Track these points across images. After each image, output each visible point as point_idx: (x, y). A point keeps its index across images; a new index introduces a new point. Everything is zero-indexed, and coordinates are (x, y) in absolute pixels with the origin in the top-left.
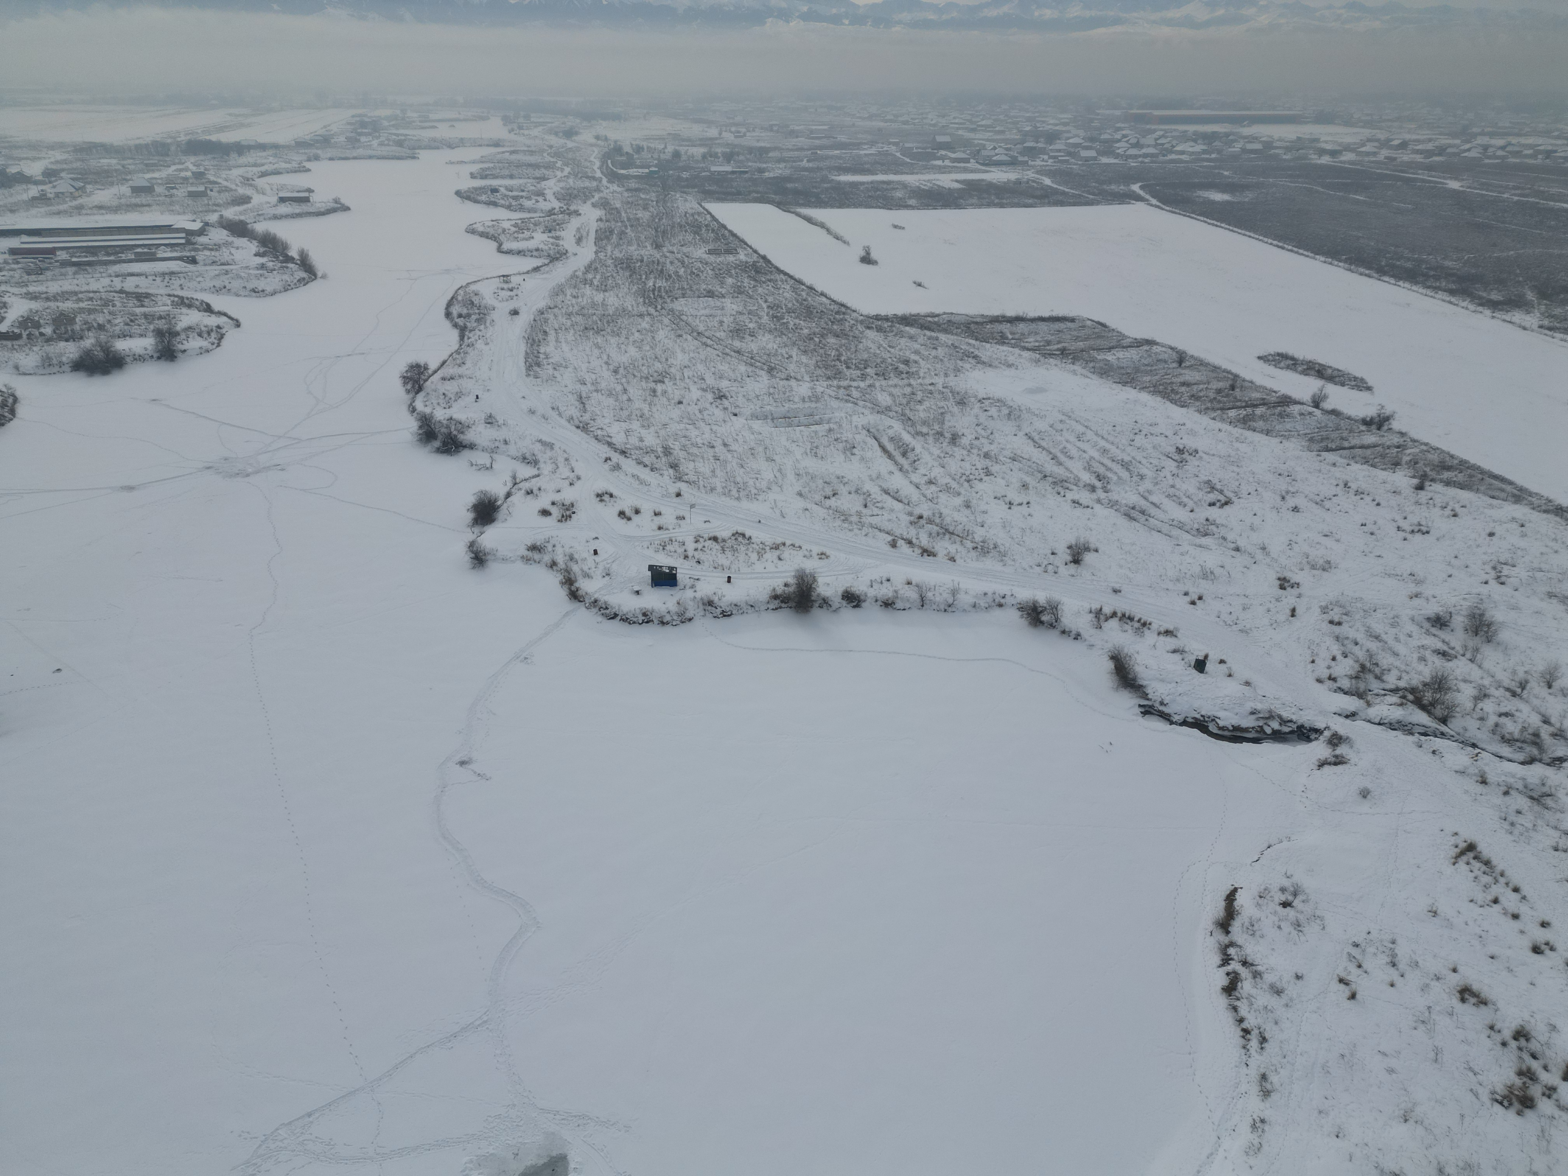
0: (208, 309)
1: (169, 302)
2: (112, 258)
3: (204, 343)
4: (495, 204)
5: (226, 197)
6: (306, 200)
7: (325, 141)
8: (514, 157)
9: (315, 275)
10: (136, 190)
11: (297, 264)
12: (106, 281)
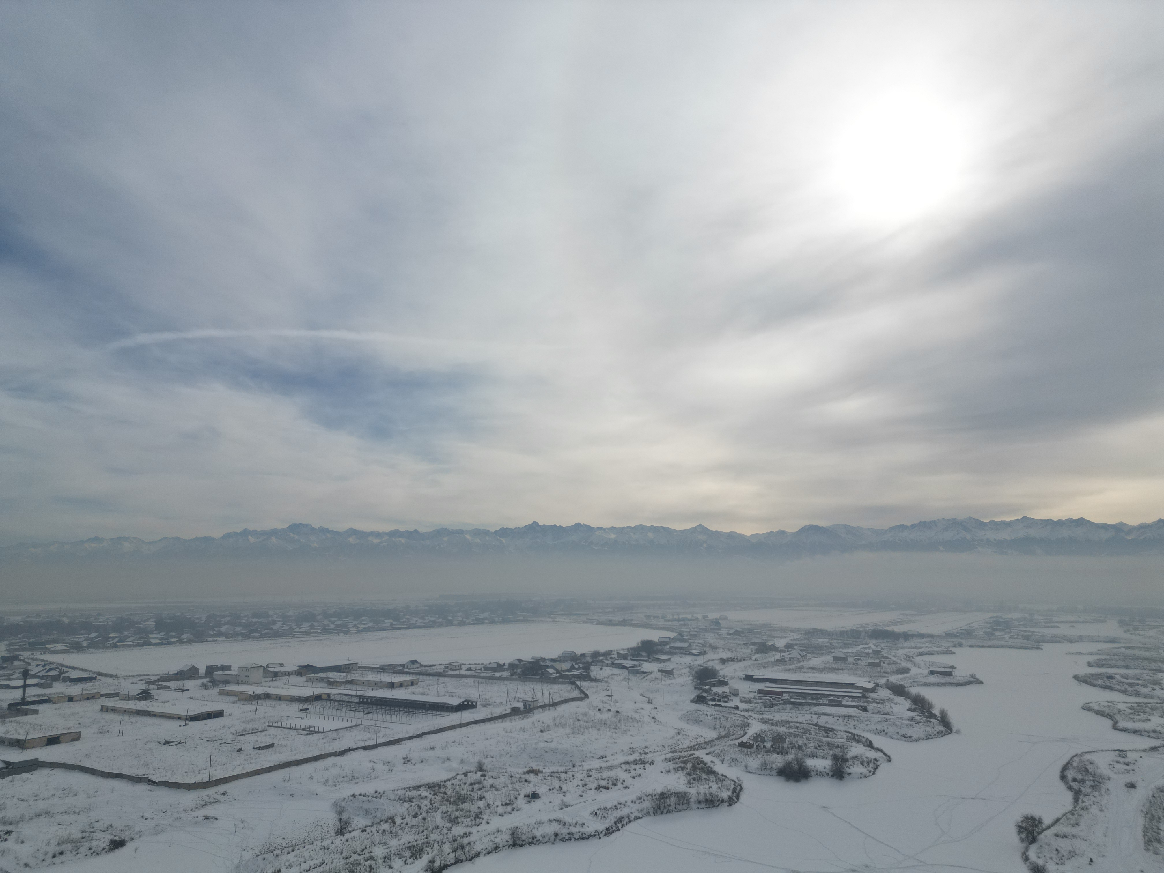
0: (870, 745)
1: (845, 736)
2: (814, 702)
3: (864, 770)
4: (1110, 688)
5: (893, 667)
6: (950, 674)
7: (968, 633)
8: (1129, 652)
9: (951, 730)
10: (836, 659)
11: (938, 720)
12: (808, 717)
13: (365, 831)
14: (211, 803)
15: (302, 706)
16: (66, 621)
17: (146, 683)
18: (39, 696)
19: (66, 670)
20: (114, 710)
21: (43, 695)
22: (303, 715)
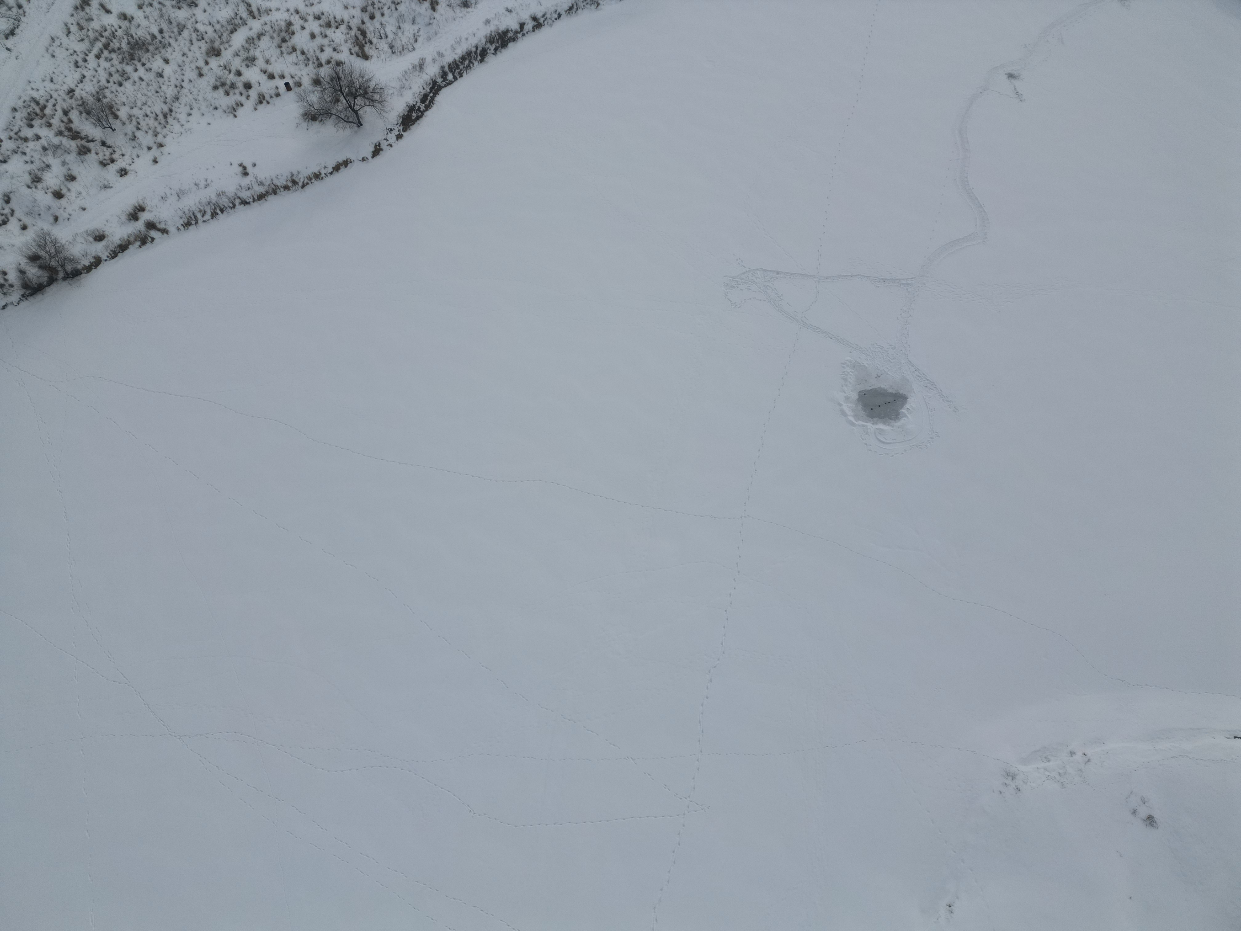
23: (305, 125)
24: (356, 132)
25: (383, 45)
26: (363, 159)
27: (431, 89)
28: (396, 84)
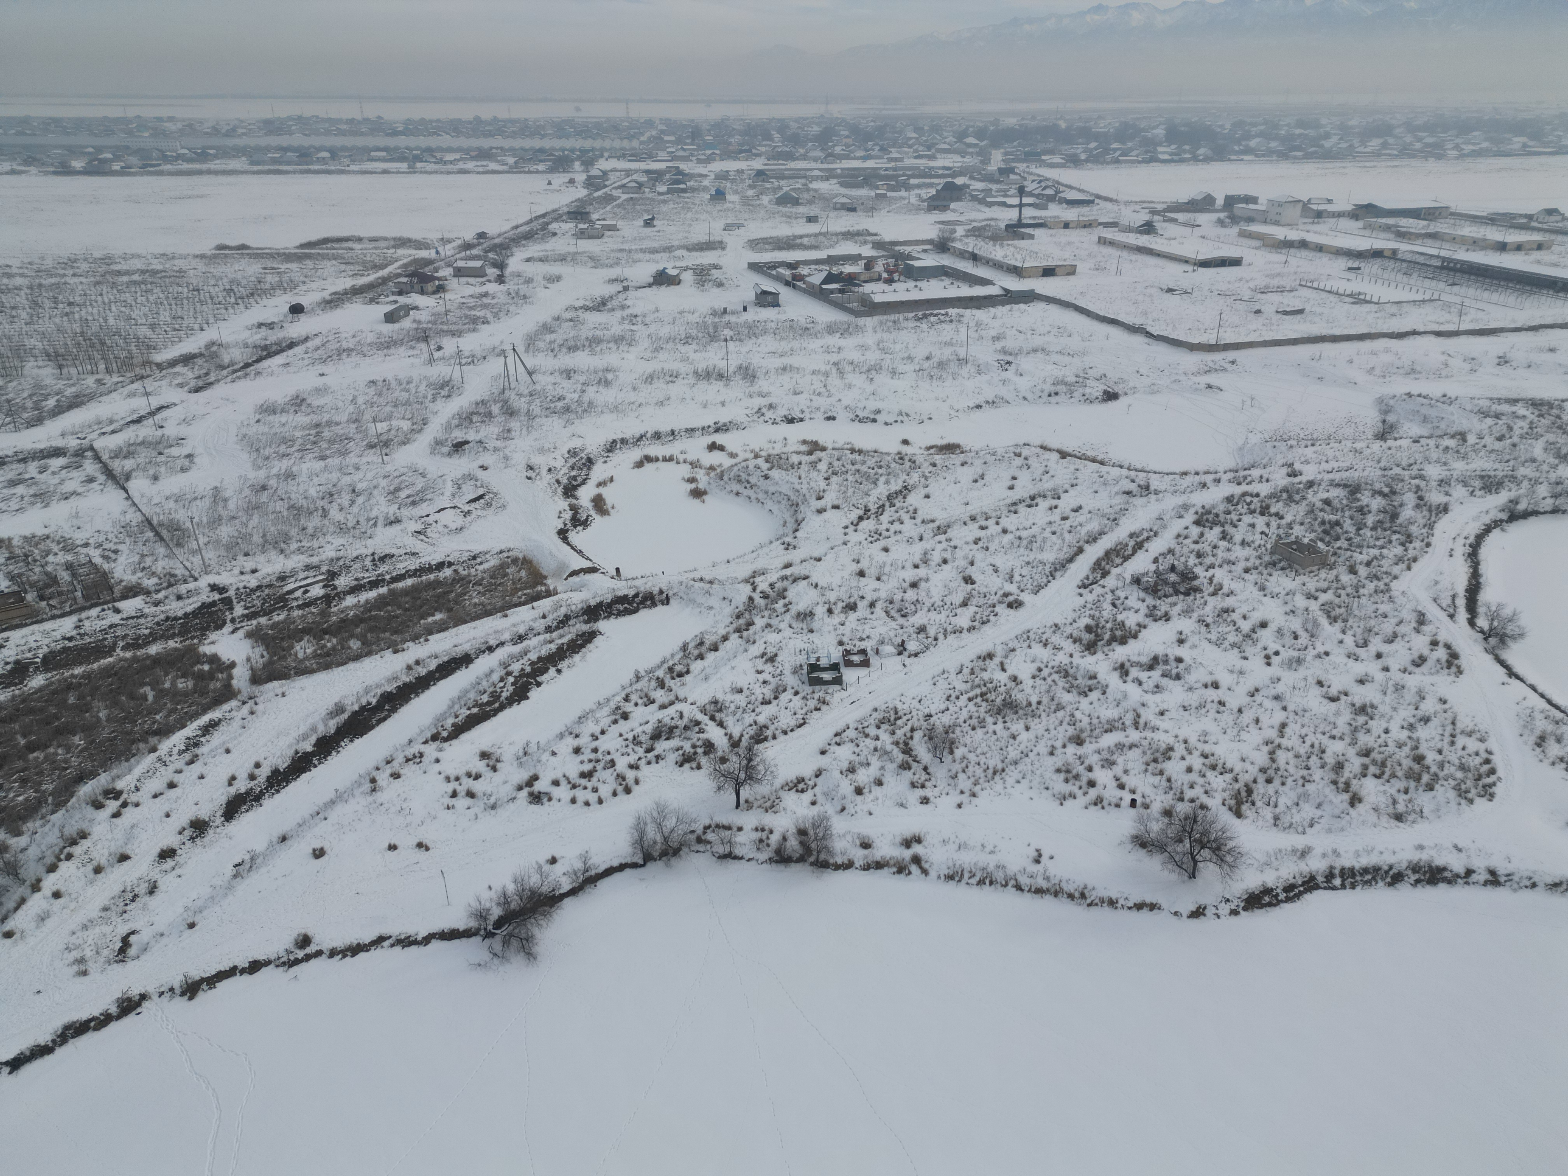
13: (1418, 442)
14: (1216, 370)
15: (1351, 264)
16: (1063, 125)
17: (1150, 212)
18: (1034, 218)
19: (1062, 188)
20: (1112, 243)
21: (1039, 218)
22: (1352, 275)
23: (1130, 846)
24: (1184, 882)
25: (1268, 813)
26: (1176, 914)
27: (1304, 883)
28: (1263, 859)
